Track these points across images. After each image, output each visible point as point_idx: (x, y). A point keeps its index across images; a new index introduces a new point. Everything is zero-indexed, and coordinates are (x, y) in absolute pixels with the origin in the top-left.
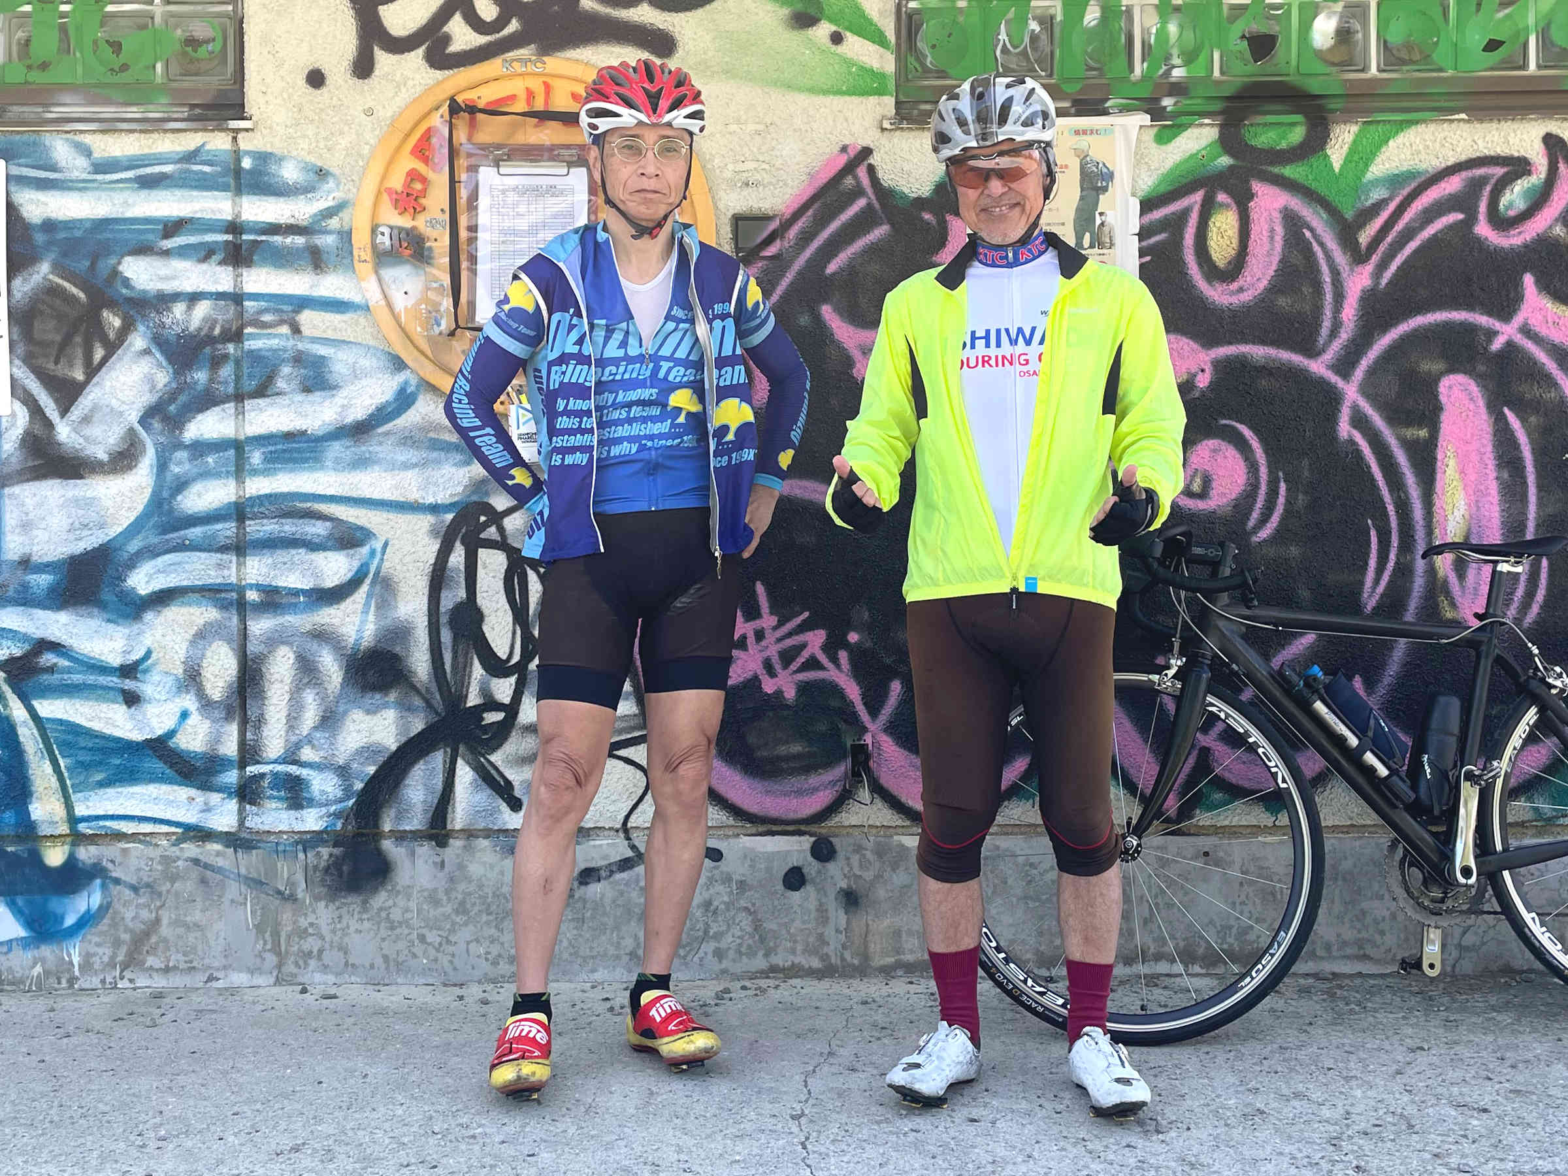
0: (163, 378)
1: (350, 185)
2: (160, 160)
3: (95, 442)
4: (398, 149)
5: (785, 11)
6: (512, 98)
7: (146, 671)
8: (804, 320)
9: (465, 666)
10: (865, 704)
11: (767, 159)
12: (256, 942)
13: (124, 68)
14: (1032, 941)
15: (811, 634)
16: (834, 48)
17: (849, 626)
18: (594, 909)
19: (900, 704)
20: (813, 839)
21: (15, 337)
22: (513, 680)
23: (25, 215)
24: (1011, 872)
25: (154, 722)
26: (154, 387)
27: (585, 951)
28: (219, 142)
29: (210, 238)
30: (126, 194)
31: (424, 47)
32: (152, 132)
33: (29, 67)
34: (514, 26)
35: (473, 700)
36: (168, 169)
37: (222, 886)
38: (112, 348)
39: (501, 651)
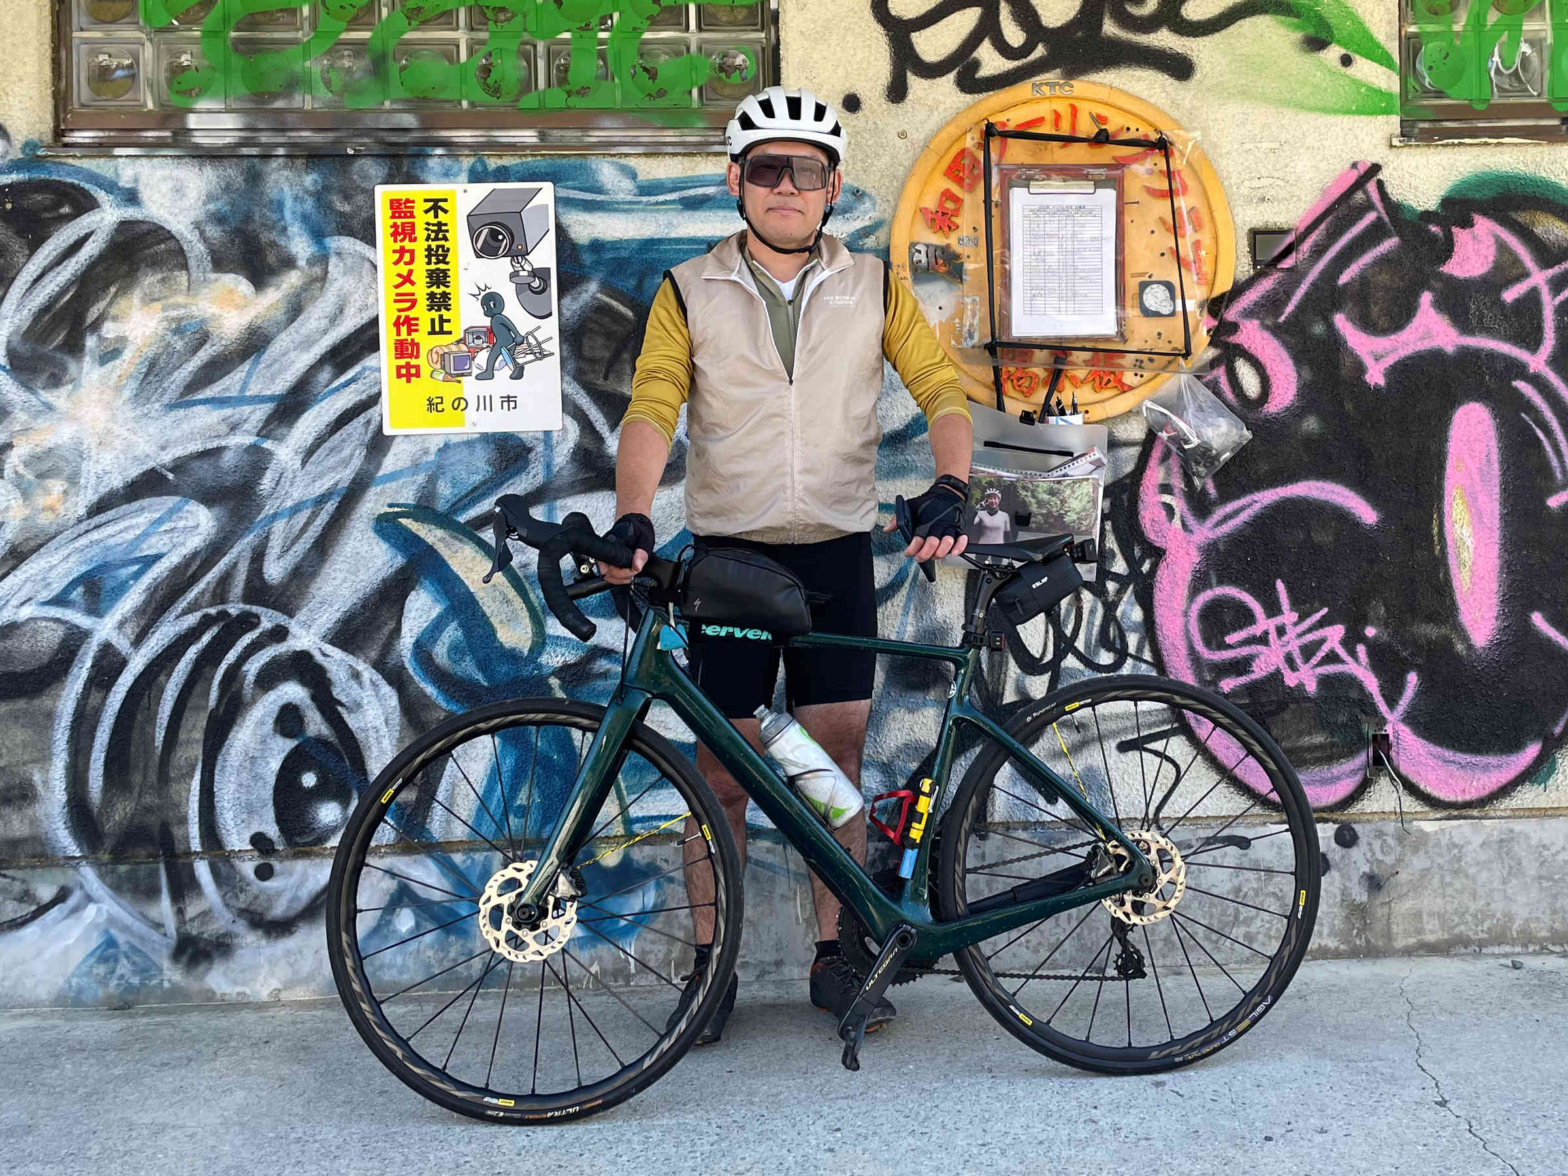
1: (885, 206)
2: (702, 182)
4: (933, 170)
5: (1298, 35)
6: (1040, 121)
8: (1318, 329)
9: (1001, 667)
10: (1383, 696)
11: (1281, 174)
12: (806, 935)
13: (661, 93)
14: (1547, 919)
15: (1330, 628)
16: (1343, 70)
17: (1364, 621)
19: (1416, 695)
20: (1336, 826)
21: (565, 354)
22: (1046, 677)
23: (573, 236)
24: (1523, 854)
30: (669, 215)
31: (955, 72)
32: (694, 155)
33: (569, 93)
34: (1040, 51)
35: (1009, 697)
36: (710, 190)
37: (772, 880)
39: (1035, 649)
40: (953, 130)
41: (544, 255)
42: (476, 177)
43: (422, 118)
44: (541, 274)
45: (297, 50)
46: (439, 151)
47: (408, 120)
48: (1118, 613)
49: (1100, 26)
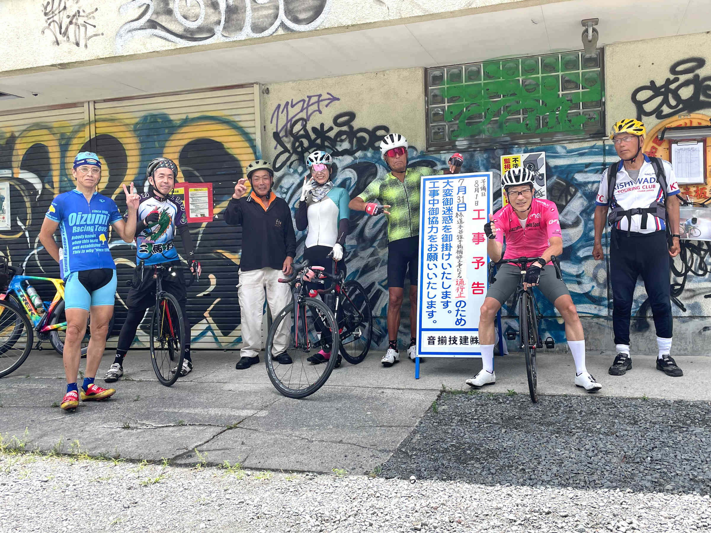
0: (586, 203)
2: (585, 149)
3: (568, 220)
4: (649, 141)
6: (681, 125)
7: (583, 276)
13: (573, 126)
18: (708, 338)
21: (548, 195)
22: (683, 277)
23: (550, 165)
25: (585, 289)
26: (583, 205)
27: (705, 348)
28: (600, 143)
29: (597, 167)
30: (576, 158)
31: (655, 114)
32: (581, 142)
33: (549, 128)
34: (681, 106)
35: (672, 283)
36: (587, 151)
37: (604, 329)
38: (572, 196)
39: (679, 270)
40: (655, 130)
41: (543, 170)
42: (525, 152)
43: (511, 139)
44: (542, 175)
45: (481, 123)
46: (516, 146)
47: (508, 139)
48: (705, 260)
49: (699, 97)
